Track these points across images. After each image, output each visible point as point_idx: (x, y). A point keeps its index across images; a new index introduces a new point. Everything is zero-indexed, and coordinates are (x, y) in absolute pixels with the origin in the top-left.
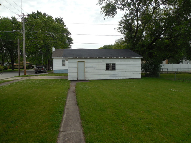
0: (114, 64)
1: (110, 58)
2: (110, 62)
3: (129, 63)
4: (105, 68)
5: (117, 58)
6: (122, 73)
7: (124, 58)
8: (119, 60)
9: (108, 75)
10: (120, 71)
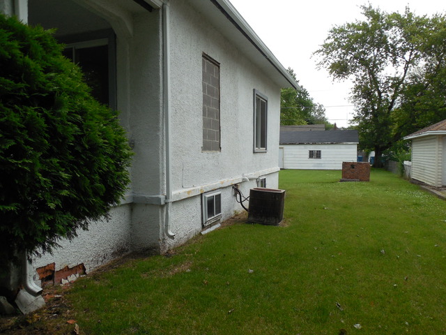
0: (320, 151)
1: (314, 144)
2: (314, 148)
3: (340, 150)
4: (308, 156)
5: (323, 143)
6: (330, 162)
7: (332, 144)
8: (326, 146)
9: (312, 164)
10: (328, 159)
